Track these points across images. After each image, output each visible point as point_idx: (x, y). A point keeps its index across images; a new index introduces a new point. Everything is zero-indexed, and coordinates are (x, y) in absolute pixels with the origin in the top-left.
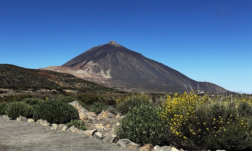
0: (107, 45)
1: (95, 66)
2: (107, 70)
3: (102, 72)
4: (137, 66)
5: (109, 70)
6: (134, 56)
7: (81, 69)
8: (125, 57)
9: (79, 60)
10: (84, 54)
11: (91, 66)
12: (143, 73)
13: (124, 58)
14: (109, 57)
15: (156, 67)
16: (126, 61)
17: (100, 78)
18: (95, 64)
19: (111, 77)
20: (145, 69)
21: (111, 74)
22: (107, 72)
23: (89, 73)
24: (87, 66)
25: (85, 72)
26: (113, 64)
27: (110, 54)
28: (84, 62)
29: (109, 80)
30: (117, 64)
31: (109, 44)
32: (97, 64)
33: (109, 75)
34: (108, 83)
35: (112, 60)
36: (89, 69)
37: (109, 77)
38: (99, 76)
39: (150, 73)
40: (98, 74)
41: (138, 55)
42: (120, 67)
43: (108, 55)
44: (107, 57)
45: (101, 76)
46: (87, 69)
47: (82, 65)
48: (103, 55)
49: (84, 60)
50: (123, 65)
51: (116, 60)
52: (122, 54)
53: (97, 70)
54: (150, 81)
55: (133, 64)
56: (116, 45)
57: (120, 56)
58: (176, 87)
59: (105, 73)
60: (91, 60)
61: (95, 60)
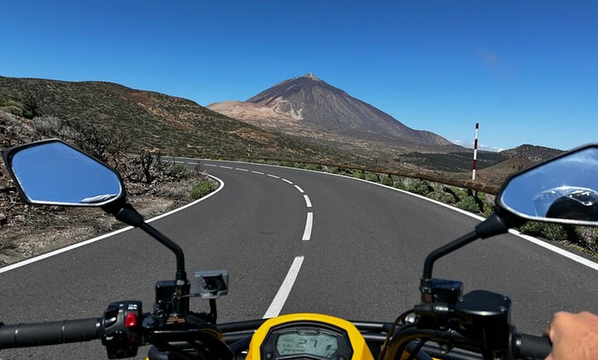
0: (303, 78)
1: (284, 103)
2: (298, 109)
3: (292, 111)
4: (337, 106)
5: (301, 110)
6: (334, 93)
7: (267, 106)
8: (322, 94)
9: (265, 95)
10: (273, 88)
11: (279, 103)
12: (344, 114)
14: (302, 92)
15: (362, 109)
16: (323, 100)
17: (289, 119)
18: (284, 101)
19: (302, 119)
20: (346, 110)
21: (303, 114)
22: (299, 112)
23: (276, 112)
24: (274, 103)
25: (271, 110)
26: (306, 102)
27: (304, 89)
28: (271, 98)
29: (298, 122)
30: (311, 102)
31: (306, 76)
32: (287, 101)
33: (300, 115)
34: (297, 125)
35: (306, 96)
36: (276, 107)
37: (300, 118)
38: (287, 116)
39: (353, 115)
40: (287, 114)
41: (339, 93)
42: (315, 107)
43: (301, 90)
44: (300, 92)
45: (290, 117)
46: (274, 107)
47: (268, 101)
48: (296, 90)
49: (272, 96)
50: (320, 103)
51: (312, 97)
52: (320, 90)
53: (286, 109)
54: (351, 126)
55: (332, 103)
56: (314, 79)
57: (317, 92)
59: (295, 112)
60: (280, 96)
61: (285, 96)
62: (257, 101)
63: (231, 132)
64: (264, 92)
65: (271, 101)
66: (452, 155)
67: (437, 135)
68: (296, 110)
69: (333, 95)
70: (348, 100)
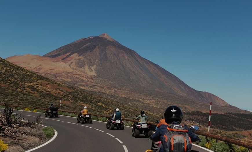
1: (79, 59)
2: (92, 66)
3: (87, 67)
4: (128, 65)
5: (95, 66)
7: (63, 61)
9: (62, 51)
10: (70, 45)
11: (75, 59)
12: (134, 73)
13: (115, 55)
14: (97, 50)
15: (151, 69)
16: (116, 58)
17: (83, 74)
18: (80, 57)
19: (95, 75)
20: (137, 69)
21: (97, 71)
22: (93, 68)
23: (71, 67)
24: (70, 59)
25: (67, 65)
26: (100, 60)
27: (99, 48)
28: (68, 54)
29: (91, 78)
30: (105, 60)
31: (101, 36)
32: (82, 58)
33: (94, 71)
34: (91, 80)
35: (100, 54)
36: (72, 63)
37: (93, 74)
38: (82, 72)
39: (143, 74)
40: (82, 69)
42: (108, 64)
43: (96, 49)
44: (95, 50)
45: (84, 72)
46: (70, 62)
47: (65, 57)
48: (91, 48)
49: (69, 52)
50: (112, 61)
51: (105, 55)
52: (113, 49)
53: (81, 65)
54: (141, 84)
55: (124, 62)
56: (108, 39)
58: (170, 93)
59: (90, 68)
60: (76, 52)
61: (81, 52)
62: (54, 56)
63: (28, 84)
64: (62, 48)
65: (67, 57)
66: (228, 115)
67: (216, 97)
68: (91, 65)
69: (125, 54)
70: (139, 59)
